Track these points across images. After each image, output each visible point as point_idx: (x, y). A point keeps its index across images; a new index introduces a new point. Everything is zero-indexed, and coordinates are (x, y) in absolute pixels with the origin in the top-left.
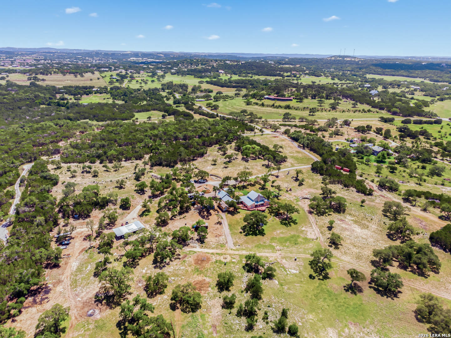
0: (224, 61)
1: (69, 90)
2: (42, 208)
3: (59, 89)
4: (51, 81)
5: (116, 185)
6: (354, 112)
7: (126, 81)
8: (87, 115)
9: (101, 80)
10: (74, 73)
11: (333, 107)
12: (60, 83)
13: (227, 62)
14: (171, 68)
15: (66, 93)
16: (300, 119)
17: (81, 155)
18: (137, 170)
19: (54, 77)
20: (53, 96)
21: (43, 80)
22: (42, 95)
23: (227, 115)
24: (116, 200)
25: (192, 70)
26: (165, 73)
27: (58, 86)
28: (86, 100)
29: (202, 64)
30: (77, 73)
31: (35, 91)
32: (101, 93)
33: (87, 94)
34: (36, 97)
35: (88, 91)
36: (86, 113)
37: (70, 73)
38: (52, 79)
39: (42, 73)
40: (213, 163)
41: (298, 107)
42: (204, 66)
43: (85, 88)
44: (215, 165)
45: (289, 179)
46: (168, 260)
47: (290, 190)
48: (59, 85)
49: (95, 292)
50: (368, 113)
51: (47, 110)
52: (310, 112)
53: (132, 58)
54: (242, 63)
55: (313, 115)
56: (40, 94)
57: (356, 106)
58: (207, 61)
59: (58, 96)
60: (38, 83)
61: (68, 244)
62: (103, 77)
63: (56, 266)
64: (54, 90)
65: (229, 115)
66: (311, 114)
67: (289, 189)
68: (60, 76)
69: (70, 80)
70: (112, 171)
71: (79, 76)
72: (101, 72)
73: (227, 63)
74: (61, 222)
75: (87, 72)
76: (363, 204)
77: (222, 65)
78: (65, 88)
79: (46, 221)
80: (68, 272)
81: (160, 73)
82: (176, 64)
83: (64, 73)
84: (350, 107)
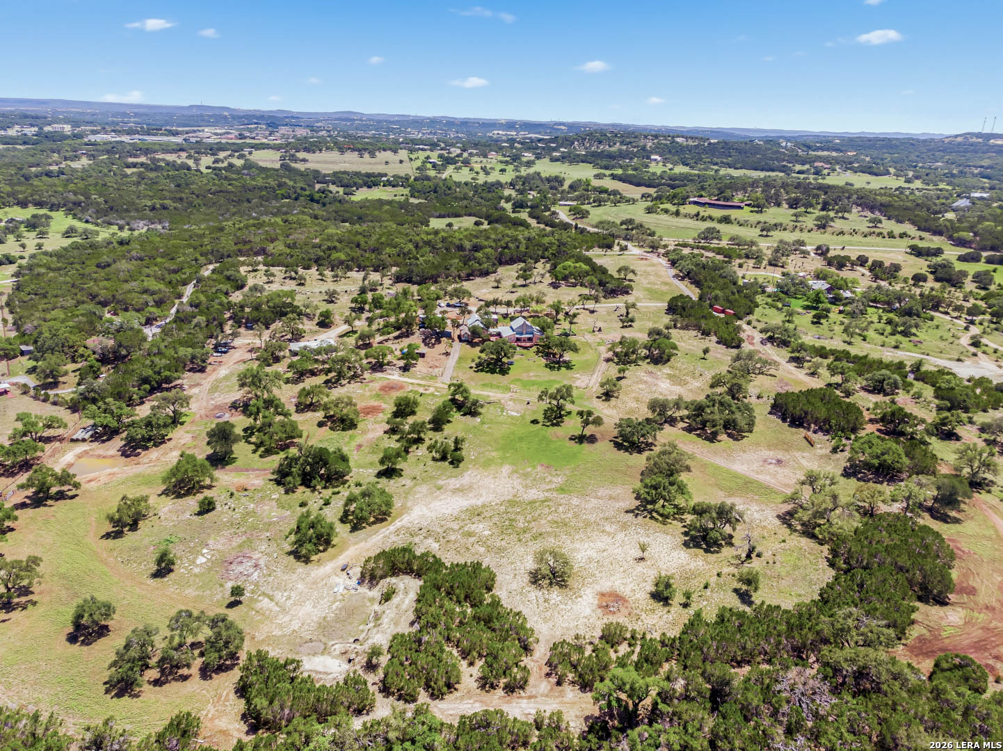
0: (673, 137)
1: (340, 178)
2: (208, 309)
3: (325, 175)
4: (318, 162)
5: (326, 298)
6: (865, 236)
7: (451, 168)
8: (347, 215)
9: (406, 165)
10: (359, 150)
11: (822, 226)
12: (331, 166)
13: (679, 140)
14: (555, 149)
15: (334, 183)
16: (730, 240)
17: (292, 256)
18: (366, 282)
19: (325, 155)
20: (309, 185)
21: (304, 160)
22: (291, 183)
23: (593, 226)
24: (314, 315)
25: (594, 154)
26: (538, 158)
27: (323, 172)
28: (361, 195)
29: (622, 143)
30: (365, 150)
31: (282, 177)
32: (394, 186)
33: (369, 187)
34: (280, 185)
35: (371, 181)
36: (348, 212)
37: (353, 150)
38: (319, 159)
39: (307, 150)
40: (496, 285)
41: (746, 221)
42: (624, 147)
43: (368, 175)
44: (497, 287)
45: (615, 316)
46: (343, 382)
47: (600, 330)
48: (327, 169)
49: (234, 399)
50: (898, 239)
51: (288, 205)
52: (762, 231)
53: (496, 132)
54: (710, 144)
55: (767, 236)
56: (287, 181)
57: (879, 225)
58: (636, 137)
59: (318, 186)
60: (293, 165)
61: (225, 352)
62: (411, 159)
63: (202, 370)
64: (315, 178)
65: (596, 227)
66: (765, 233)
67: (596, 329)
68: (335, 155)
69: (351, 162)
70: (329, 280)
71: (366, 155)
72: (411, 151)
73: (678, 143)
74: (228, 329)
75: (384, 150)
76: (707, 356)
77: (666, 145)
78: (335, 174)
79: (208, 323)
80: (213, 377)
81: (528, 156)
82: (568, 141)
83: (342, 150)
84: (864, 226)
